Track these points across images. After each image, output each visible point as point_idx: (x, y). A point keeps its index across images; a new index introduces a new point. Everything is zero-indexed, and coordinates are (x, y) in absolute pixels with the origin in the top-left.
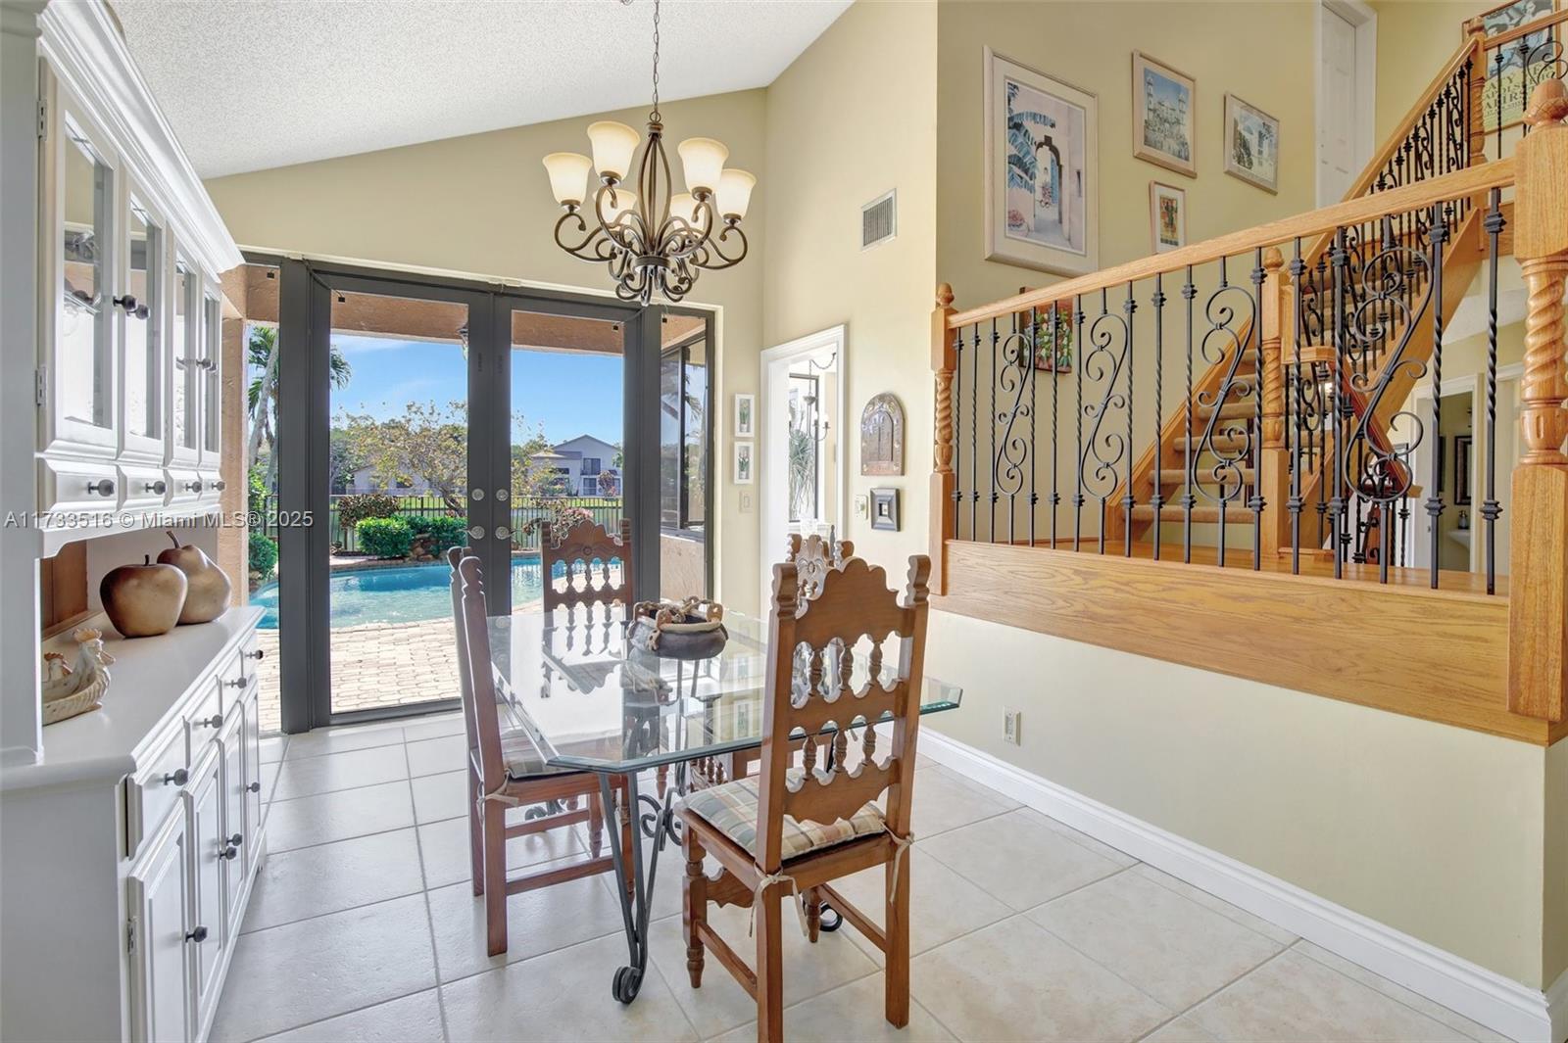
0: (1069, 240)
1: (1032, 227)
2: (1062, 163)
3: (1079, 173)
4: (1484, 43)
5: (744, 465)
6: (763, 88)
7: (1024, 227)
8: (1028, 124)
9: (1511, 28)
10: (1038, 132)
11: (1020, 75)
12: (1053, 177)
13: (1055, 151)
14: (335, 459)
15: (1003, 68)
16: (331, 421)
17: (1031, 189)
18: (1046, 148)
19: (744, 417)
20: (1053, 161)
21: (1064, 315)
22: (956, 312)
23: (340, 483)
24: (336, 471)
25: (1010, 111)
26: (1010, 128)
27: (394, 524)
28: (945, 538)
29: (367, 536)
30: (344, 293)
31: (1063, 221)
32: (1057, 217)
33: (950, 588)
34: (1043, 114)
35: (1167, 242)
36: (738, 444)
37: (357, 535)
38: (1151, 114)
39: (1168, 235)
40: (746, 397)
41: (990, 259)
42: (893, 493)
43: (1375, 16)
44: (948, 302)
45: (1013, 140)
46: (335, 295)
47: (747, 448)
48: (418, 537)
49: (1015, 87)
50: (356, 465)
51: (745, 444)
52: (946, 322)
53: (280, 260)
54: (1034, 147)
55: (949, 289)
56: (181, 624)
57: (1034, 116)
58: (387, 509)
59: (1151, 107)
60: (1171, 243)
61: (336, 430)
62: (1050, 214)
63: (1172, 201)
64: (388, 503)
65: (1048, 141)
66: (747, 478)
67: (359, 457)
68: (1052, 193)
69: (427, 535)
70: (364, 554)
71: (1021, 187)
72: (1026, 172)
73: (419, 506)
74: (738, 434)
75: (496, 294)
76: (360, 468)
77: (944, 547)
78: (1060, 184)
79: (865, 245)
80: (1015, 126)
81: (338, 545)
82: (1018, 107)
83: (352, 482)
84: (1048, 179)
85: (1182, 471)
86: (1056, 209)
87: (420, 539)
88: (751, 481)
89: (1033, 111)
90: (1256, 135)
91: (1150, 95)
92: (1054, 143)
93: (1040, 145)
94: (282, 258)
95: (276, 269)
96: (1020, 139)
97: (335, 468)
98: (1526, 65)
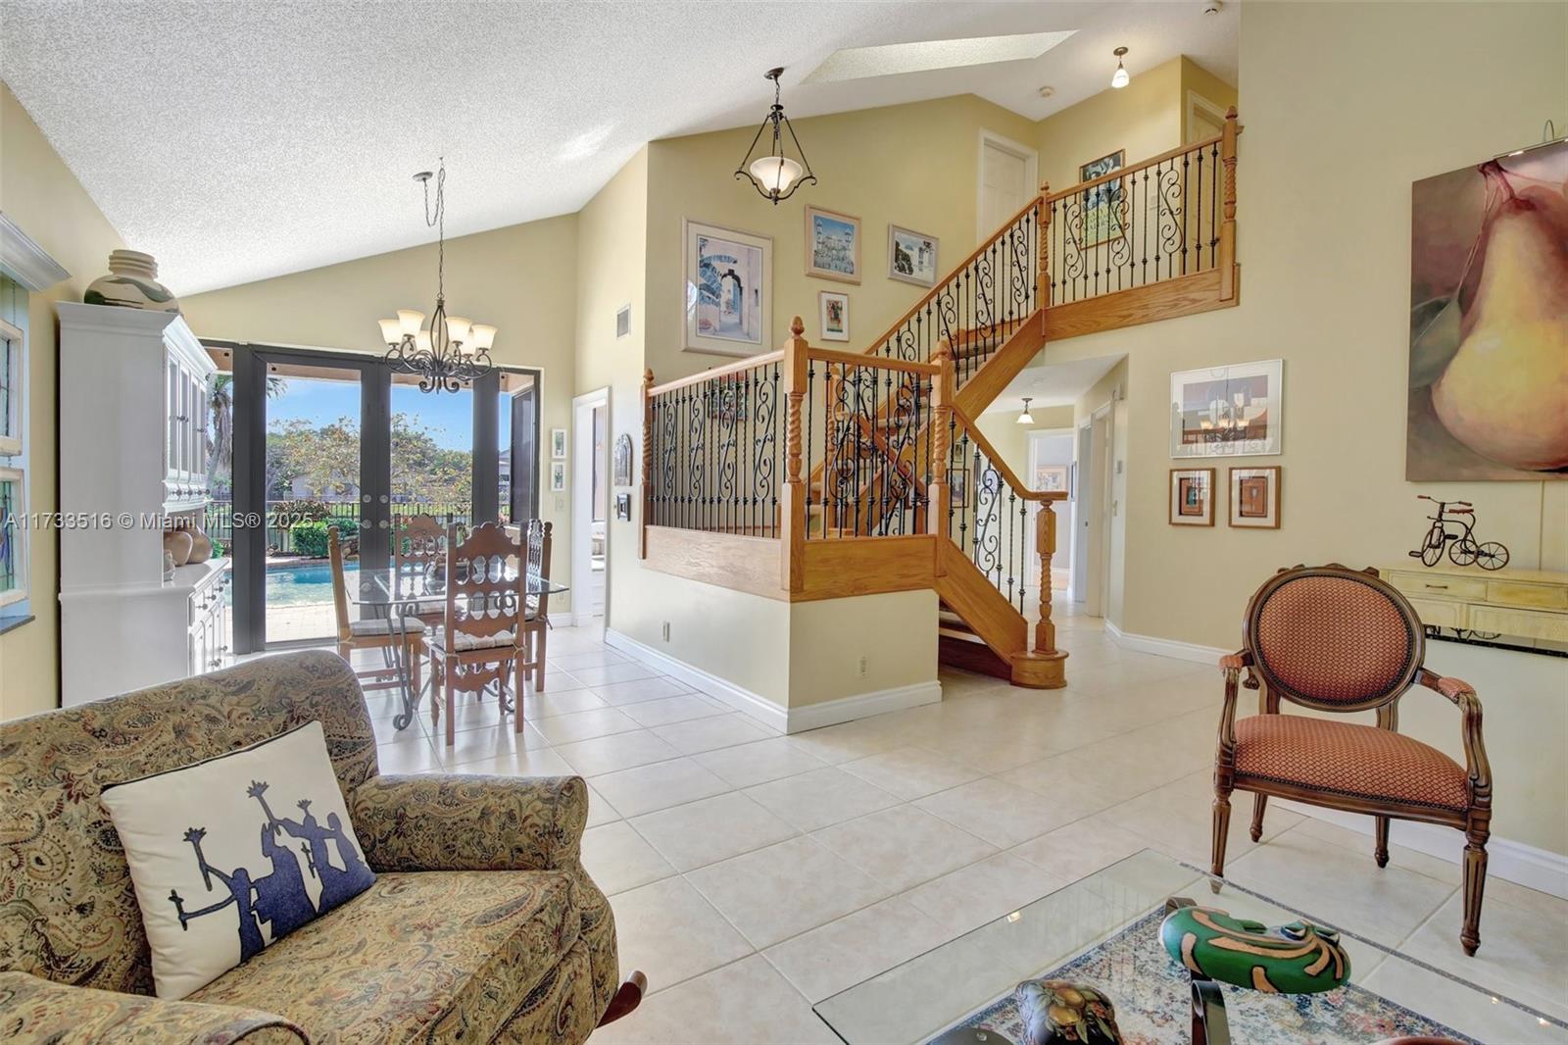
0: (748, 334)
1: (718, 328)
2: (742, 285)
3: (756, 291)
4: (1047, 199)
5: (558, 478)
6: (573, 214)
7: (712, 328)
8: (715, 263)
9: (1102, 175)
10: (722, 267)
11: (705, 231)
12: (734, 295)
13: (737, 279)
14: (272, 465)
15: (694, 229)
16: (267, 426)
17: (718, 304)
18: (730, 277)
19: (559, 445)
20: (734, 285)
21: (740, 383)
22: (654, 386)
23: (277, 490)
24: (272, 477)
25: (701, 256)
26: (701, 267)
27: (322, 526)
28: (645, 524)
29: (300, 538)
30: (275, 365)
31: (744, 322)
32: (738, 321)
33: (648, 554)
34: (727, 255)
35: (833, 330)
36: (554, 464)
37: (291, 537)
38: (820, 246)
39: (834, 326)
40: (561, 431)
41: (685, 351)
42: (626, 497)
43: (1037, 153)
44: (650, 380)
45: (703, 274)
46: (269, 366)
47: (561, 466)
48: (348, 538)
49: (706, 240)
50: (294, 471)
51: (560, 463)
52: (647, 393)
53: (233, 345)
54: (719, 278)
55: (650, 372)
56: (188, 563)
57: (720, 258)
58: (319, 513)
59: (820, 241)
60: (838, 331)
61: (272, 435)
62: (733, 319)
63: (837, 303)
64: (320, 508)
65: (731, 272)
66: (561, 487)
67: (298, 463)
68: (733, 306)
69: (354, 537)
70: (298, 555)
71: (709, 304)
72: (713, 294)
73: (350, 514)
74: (554, 456)
75: (380, 363)
76: (297, 475)
77: (645, 530)
78: (741, 299)
79: (618, 336)
80: (705, 265)
81: (276, 547)
82: (706, 253)
83: (290, 489)
84: (731, 297)
85: (818, 483)
86: (738, 316)
87: (348, 541)
88: (564, 489)
89: (719, 254)
90: (917, 250)
91: (819, 233)
92: (736, 273)
93: (725, 276)
94: (234, 344)
95: (230, 351)
96: (709, 273)
97: (272, 475)
98: (1110, 201)
